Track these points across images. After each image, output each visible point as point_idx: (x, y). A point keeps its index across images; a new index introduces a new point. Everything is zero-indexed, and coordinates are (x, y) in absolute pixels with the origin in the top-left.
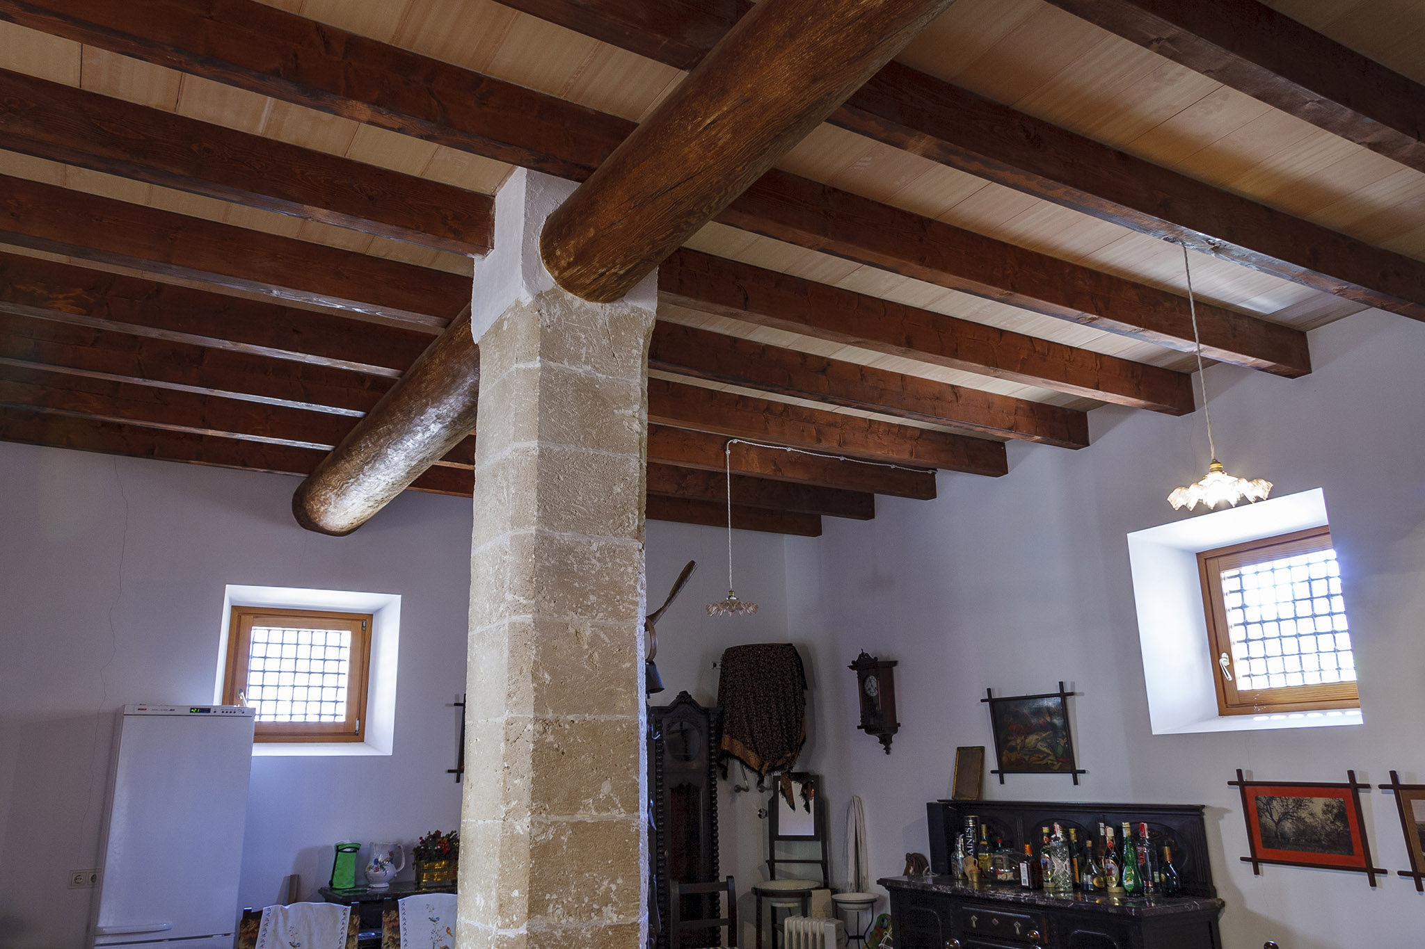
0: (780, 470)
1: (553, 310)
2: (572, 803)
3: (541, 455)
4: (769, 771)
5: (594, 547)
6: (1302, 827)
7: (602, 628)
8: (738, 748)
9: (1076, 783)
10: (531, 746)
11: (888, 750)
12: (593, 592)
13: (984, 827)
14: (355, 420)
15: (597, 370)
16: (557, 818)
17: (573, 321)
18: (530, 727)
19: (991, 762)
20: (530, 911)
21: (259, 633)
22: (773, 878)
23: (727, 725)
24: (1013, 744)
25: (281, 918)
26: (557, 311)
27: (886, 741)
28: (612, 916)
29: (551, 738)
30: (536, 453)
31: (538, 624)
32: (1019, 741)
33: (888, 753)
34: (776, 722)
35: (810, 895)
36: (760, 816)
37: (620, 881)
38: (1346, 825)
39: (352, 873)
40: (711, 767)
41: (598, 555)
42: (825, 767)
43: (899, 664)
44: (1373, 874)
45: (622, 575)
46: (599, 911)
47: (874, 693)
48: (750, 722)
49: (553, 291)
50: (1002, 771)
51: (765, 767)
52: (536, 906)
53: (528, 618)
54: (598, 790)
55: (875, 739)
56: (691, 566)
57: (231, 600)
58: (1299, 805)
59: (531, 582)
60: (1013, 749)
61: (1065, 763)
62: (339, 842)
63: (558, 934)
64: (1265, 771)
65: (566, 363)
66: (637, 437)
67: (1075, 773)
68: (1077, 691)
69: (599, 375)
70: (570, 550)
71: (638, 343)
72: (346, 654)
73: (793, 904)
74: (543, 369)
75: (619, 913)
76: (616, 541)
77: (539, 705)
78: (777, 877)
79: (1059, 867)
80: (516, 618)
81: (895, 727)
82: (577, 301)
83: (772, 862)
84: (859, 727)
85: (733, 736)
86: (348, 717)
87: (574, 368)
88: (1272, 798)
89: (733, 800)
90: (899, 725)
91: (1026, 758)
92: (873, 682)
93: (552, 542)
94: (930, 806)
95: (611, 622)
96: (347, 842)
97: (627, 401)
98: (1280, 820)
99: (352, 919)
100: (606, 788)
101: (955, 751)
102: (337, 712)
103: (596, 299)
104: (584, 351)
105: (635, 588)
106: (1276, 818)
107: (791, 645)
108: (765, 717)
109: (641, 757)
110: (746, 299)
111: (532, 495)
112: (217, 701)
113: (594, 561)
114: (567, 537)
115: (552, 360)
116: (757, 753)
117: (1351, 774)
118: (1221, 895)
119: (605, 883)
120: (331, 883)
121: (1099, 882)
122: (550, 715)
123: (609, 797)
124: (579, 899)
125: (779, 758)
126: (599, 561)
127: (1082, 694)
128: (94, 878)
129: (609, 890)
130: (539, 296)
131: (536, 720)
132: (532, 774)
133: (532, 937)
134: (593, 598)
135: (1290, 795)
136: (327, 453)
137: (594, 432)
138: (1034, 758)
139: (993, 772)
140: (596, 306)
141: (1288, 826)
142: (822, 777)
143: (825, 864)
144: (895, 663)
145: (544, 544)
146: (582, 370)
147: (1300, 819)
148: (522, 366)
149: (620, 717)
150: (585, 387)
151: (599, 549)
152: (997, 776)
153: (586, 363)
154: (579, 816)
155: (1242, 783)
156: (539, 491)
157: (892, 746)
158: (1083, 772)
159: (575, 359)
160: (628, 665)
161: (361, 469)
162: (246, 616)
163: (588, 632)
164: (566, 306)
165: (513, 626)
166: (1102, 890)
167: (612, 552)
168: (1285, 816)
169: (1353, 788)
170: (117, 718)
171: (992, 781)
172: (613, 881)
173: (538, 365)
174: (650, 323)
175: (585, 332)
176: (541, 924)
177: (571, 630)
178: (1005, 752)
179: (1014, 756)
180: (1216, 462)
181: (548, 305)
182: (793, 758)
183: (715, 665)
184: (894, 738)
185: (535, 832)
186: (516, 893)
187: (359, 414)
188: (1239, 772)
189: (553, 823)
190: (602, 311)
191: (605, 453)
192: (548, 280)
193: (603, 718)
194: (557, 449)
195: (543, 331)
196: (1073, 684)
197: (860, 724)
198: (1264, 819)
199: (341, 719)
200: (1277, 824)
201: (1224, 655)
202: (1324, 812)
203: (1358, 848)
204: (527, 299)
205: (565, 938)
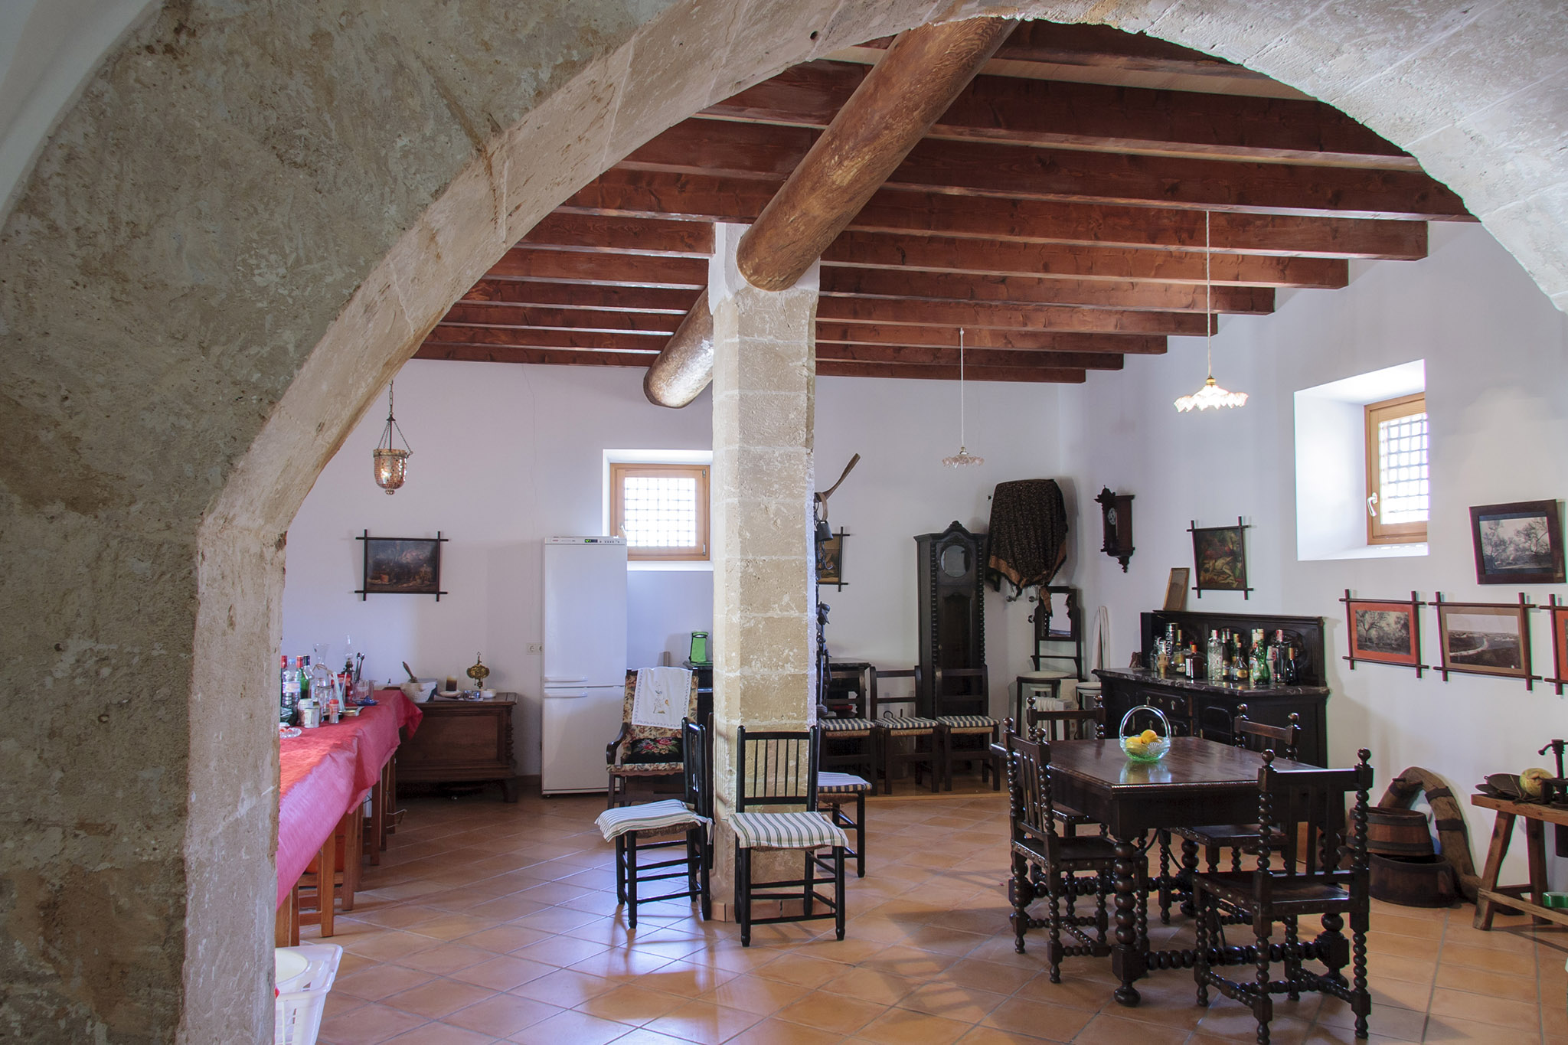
0: (1011, 342)
1: (746, 301)
2: (766, 606)
3: (741, 399)
4: (1026, 586)
5: (777, 454)
6: (1382, 634)
7: (783, 504)
8: (1003, 567)
9: (1246, 598)
10: (740, 575)
11: (1125, 569)
12: (776, 482)
13: (1179, 632)
14: (669, 337)
15: (777, 338)
16: (756, 615)
17: (760, 307)
18: (739, 563)
19: (1193, 582)
20: (742, 664)
21: (630, 483)
22: (1037, 669)
23: (994, 547)
24: (1207, 566)
25: (649, 677)
26: (749, 302)
27: (1124, 562)
28: (790, 669)
29: (751, 570)
30: (738, 398)
31: (742, 504)
32: (1211, 564)
33: (1125, 571)
34: (1033, 545)
35: (1059, 682)
36: (1029, 621)
37: (795, 650)
38: (1408, 633)
39: (704, 652)
40: (979, 581)
41: (779, 459)
42: (1083, 582)
43: (1136, 498)
44: (1420, 668)
45: (795, 471)
46: (783, 666)
47: (1113, 522)
48: (1012, 546)
49: (746, 289)
50: (1199, 588)
51: (1023, 582)
52: (745, 661)
53: (735, 500)
54: (781, 600)
55: (1115, 560)
56: (856, 458)
57: (608, 459)
58: (1381, 617)
59: (736, 478)
60: (1207, 570)
61: (1241, 584)
62: (693, 630)
63: (758, 677)
64: (1364, 592)
65: (756, 337)
66: (805, 379)
67: (1246, 590)
68: (1252, 524)
69: (779, 341)
70: (761, 457)
71: (805, 315)
72: (692, 495)
73: (1046, 689)
74: (741, 342)
75: (795, 668)
76: (791, 449)
77: (744, 551)
78: (1041, 669)
79: (1215, 662)
80: (730, 500)
81: (1130, 550)
82: (762, 293)
83: (1036, 658)
84: (1102, 551)
85: (998, 557)
86: (697, 542)
87: (761, 339)
88: (1366, 612)
89: (1005, 608)
90: (1134, 549)
91: (1215, 577)
92: (1113, 514)
93: (749, 453)
94: (1143, 615)
95: (788, 500)
96: (699, 631)
97: (798, 356)
98: (1369, 629)
99: (693, 679)
100: (786, 599)
101: (1170, 571)
102: (689, 539)
103: (775, 290)
104: (768, 326)
105: (804, 478)
106: (1367, 627)
107: (1052, 480)
108: (1025, 542)
109: (809, 580)
110: (904, 256)
111: (736, 424)
112: (605, 532)
113: (777, 463)
114: (759, 449)
115: (747, 335)
116: (1017, 570)
117: (1414, 594)
118: (1330, 685)
119: (787, 651)
120: (690, 658)
121: (1243, 674)
122: (750, 557)
123: (788, 603)
124: (770, 659)
125: (1037, 575)
126: (780, 462)
127: (1256, 527)
128: (541, 648)
129: (788, 655)
130: (737, 293)
131: (742, 560)
132: (740, 590)
133: (743, 677)
134: (776, 486)
135: (1376, 610)
136: (657, 355)
137: (776, 380)
138: (1220, 578)
139: (1193, 589)
140: (775, 294)
141: (1373, 633)
142: (1080, 591)
143: (1078, 660)
144: (1132, 497)
145: (743, 452)
146: (767, 339)
147: (1381, 628)
148: (728, 341)
149: (794, 557)
150: (769, 351)
151: (780, 455)
152: (1196, 591)
153: (770, 334)
154: (769, 614)
155: (1348, 600)
156: (740, 422)
157: (1129, 566)
158: (1252, 590)
159: (762, 332)
160: (800, 526)
161: (676, 372)
162: (620, 470)
163: (773, 507)
164: (755, 298)
165: (727, 504)
166: (1245, 680)
167: (789, 457)
168: (1372, 625)
169: (1416, 604)
170: (542, 545)
171: (1192, 594)
172: (791, 650)
173: (738, 340)
174: (815, 300)
175: (768, 313)
176: (748, 671)
177: (763, 506)
178: (1202, 573)
179: (1208, 576)
180: (1211, 378)
181: (743, 298)
182: (1048, 575)
183: (990, 498)
184: (1131, 559)
185: (743, 622)
186: (734, 654)
187: (670, 333)
188: (1347, 592)
189: (754, 617)
190: (779, 296)
191: (783, 393)
192: (742, 281)
193: (783, 558)
194: (751, 394)
195: (740, 317)
196: (1250, 519)
197: (1103, 547)
198: (1359, 628)
199: (693, 544)
200: (1367, 631)
201: (1374, 494)
202: (1396, 623)
203: (1413, 650)
204: (730, 296)
205: (763, 679)
